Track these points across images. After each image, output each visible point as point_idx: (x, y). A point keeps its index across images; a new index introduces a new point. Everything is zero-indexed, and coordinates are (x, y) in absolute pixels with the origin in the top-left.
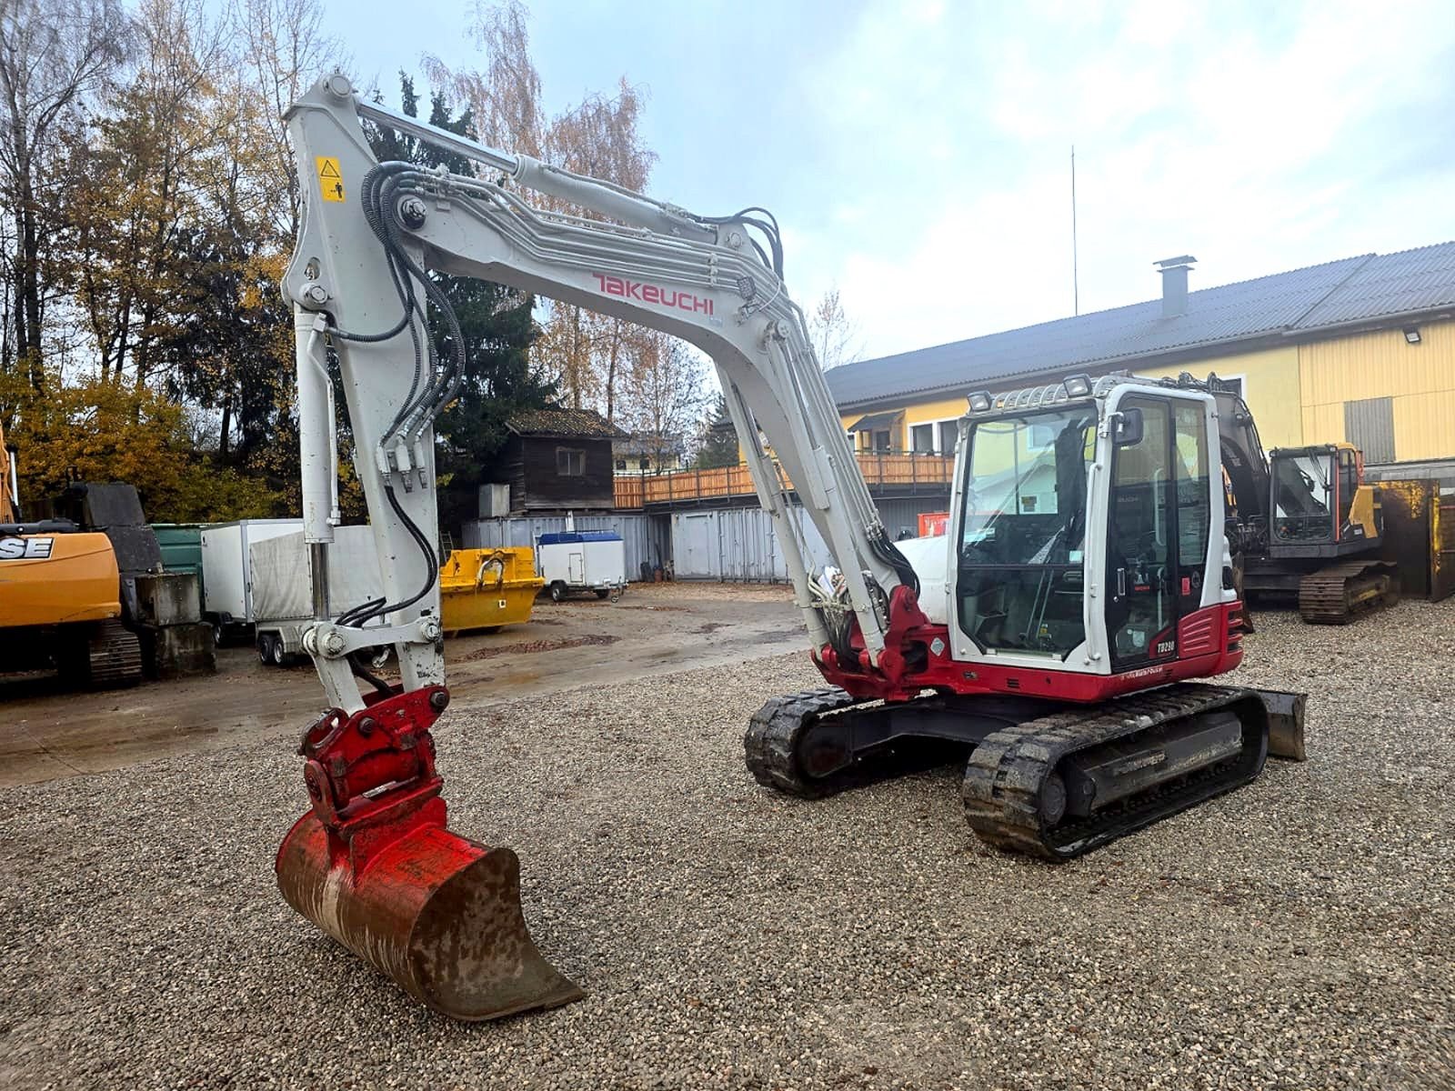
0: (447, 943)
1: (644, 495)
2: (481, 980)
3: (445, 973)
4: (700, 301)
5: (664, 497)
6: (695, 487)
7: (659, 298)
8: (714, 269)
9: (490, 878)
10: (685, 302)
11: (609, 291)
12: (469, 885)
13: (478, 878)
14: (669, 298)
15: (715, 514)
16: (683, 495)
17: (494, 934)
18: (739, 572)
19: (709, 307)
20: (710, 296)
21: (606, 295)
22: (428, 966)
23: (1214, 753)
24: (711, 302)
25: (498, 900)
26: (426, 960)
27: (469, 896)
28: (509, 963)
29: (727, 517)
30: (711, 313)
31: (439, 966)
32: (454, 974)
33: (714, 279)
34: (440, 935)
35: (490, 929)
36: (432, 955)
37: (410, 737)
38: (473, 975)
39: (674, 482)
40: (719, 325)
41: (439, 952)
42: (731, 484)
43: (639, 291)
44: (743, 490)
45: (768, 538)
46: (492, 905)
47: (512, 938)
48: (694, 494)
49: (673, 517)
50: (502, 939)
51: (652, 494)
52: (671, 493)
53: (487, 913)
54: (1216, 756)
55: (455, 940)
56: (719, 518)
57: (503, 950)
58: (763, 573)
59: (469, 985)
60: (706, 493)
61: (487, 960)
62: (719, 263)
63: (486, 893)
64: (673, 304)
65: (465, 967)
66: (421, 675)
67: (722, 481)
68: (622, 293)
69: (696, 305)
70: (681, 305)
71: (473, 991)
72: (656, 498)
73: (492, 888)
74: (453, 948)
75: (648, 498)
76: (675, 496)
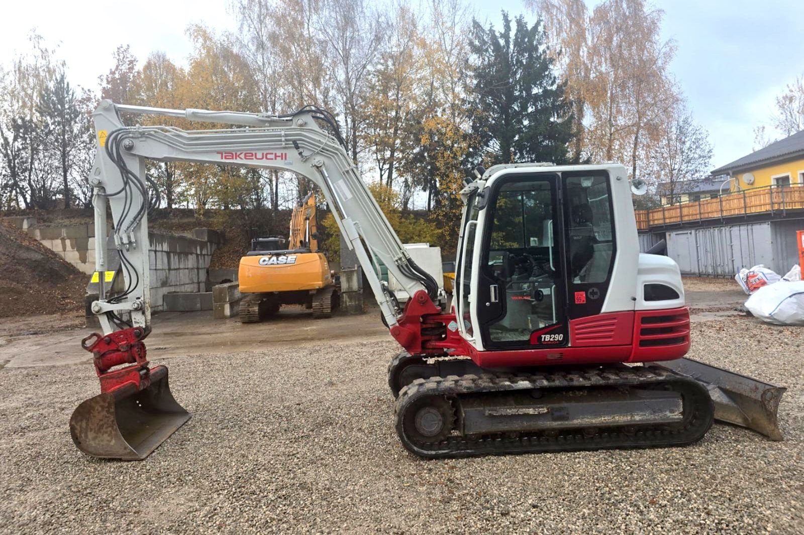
0: (84, 425)
1: (649, 221)
2: (97, 442)
3: (83, 435)
4: (279, 154)
5: (661, 222)
6: (679, 215)
7: (254, 157)
8: (283, 139)
9: (102, 404)
10: (269, 156)
11: (226, 158)
12: (93, 404)
13: (97, 402)
14: (259, 155)
15: (693, 232)
16: (672, 220)
17: (102, 425)
18: (710, 271)
19: (284, 157)
20: (284, 152)
21: (224, 160)
22: (76, 431)
23: (637, 418)
24: (286, 154)
25: (105, 413)
26: (76, 429)
27: (93, 408)
28: (109, 438)
29: (701, 233)
30: (286, 159)
31: (81, 432)
32: (86, 436)
33: (284, 143)
34: (81, 421)
35: (101, 423)
36: (78, 427)
37: (125, 346)
38: (95, 438)
39: (666, 212)
40: (291, 164)
41: (81, 427)
42: (702, 211)
43: (242, 156)
44: (710, 215)
45: (729, 247)
46: (102, 414)
47: (110, 429)
48: (679, 219)
49: (667, 234)
50: (106, 428)
51: (654, 220)
52: (664, 219)
53: (100, 417)
54: (640, 420)
55: (87, 424)
56: (696, 234)
57: (106, 432)
58: (727, 271)
59: (92, 443)
60: (686, 218)
61: (100, 435)
62: (286, 135)
63: (100, 409)
64: (262, 158)
65: (91, 435)
66: (135, 322)
67: (696, 210)
68: (233, 158)
69: (276, 156)
70: (267, 158)
71: (94, 445)
72: (656, 222)
73: (102, 407)
74: (86, 427)
75: (651, 223)
76: (667, 221)
